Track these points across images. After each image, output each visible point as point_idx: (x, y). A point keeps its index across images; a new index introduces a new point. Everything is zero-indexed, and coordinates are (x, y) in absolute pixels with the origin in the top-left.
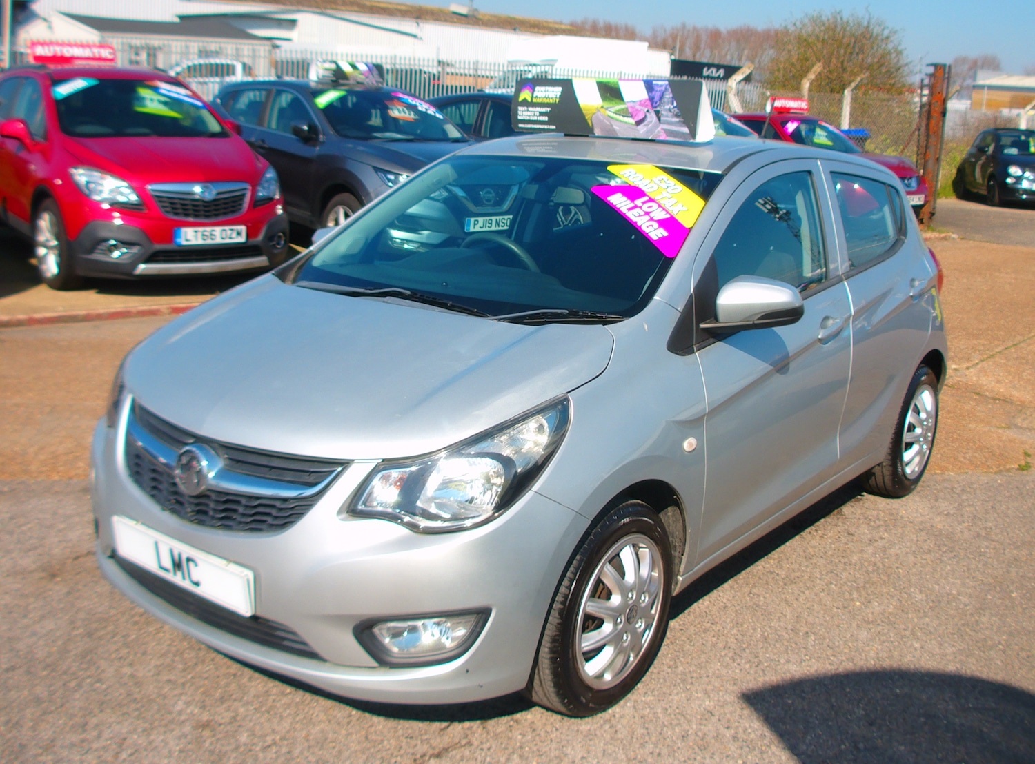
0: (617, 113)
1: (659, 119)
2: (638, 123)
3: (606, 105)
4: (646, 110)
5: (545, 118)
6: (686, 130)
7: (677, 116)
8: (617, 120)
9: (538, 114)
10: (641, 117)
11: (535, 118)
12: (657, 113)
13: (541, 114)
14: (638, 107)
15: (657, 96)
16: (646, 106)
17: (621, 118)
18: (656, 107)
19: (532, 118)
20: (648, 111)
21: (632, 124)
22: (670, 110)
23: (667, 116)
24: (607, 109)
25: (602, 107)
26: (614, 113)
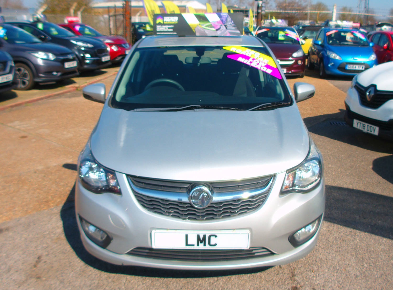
0: (208, 26)
1: (226, 28)
2: (217, 30)
3: (201, 23)
4: (220, 25)
5: (172, 30)
6: (238, 32)
7: (234, 26)
8: (207, 29)
9: (167, 28)
10: (218, 27)
11: (166, 30)
12: (226, 26)
13: (169, 28)
14: (216, 24)
15: (224, 20)
16: (220, 23)
17: (209, 28)
18: (225, 24)
19: (164, 30)
20: (221, 25)
21: (214, 31)
22: (231, 24)
23: (230, 27)
24: (202, 25)
25: (200, 24)
26: (205, 26)
